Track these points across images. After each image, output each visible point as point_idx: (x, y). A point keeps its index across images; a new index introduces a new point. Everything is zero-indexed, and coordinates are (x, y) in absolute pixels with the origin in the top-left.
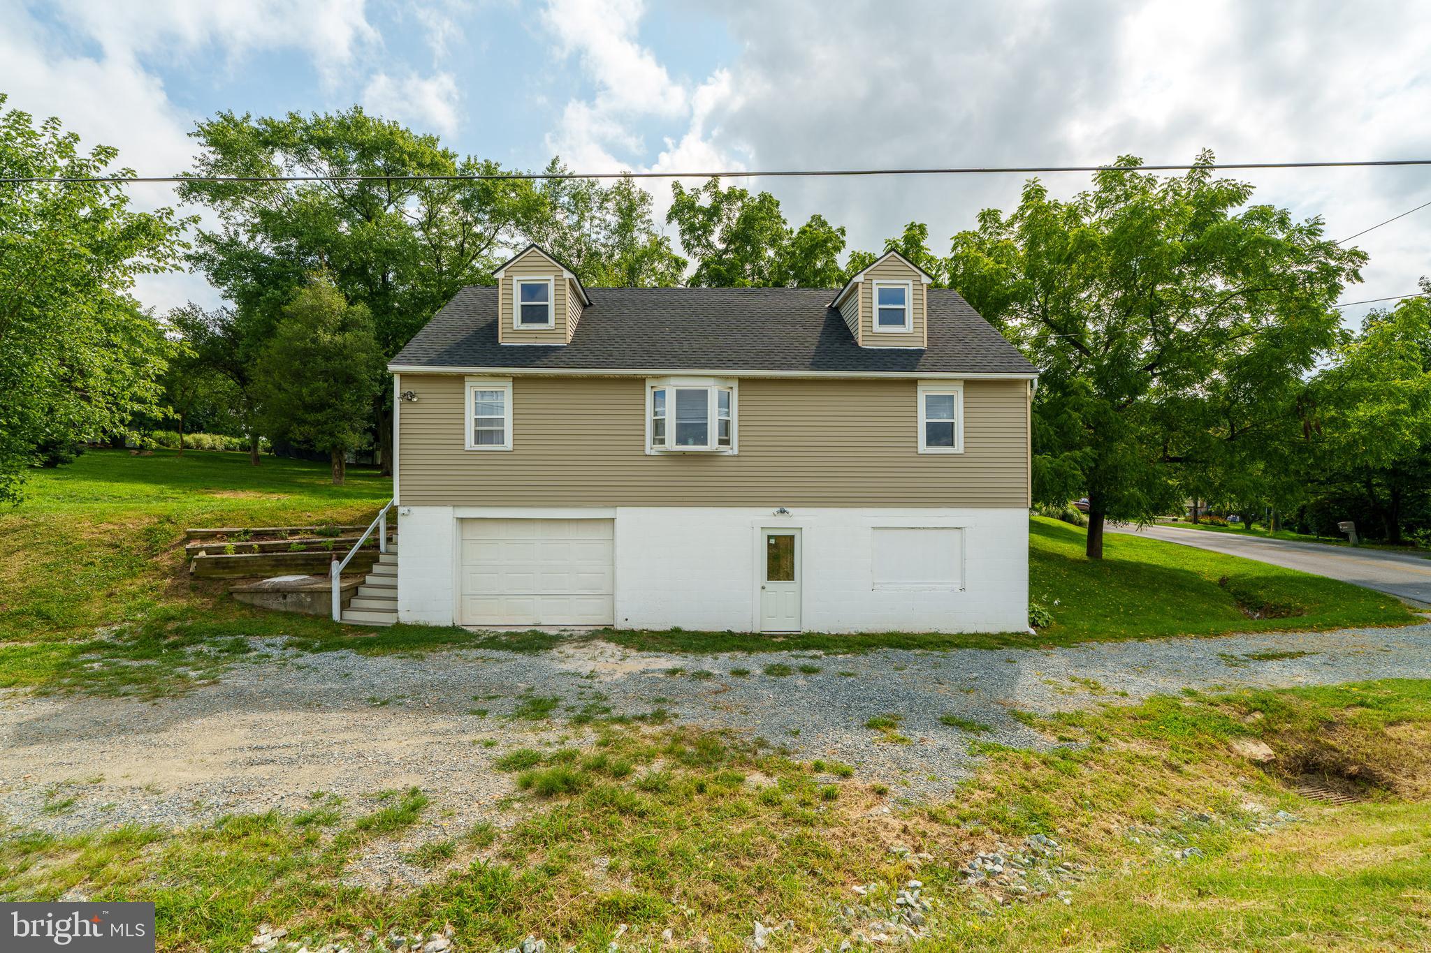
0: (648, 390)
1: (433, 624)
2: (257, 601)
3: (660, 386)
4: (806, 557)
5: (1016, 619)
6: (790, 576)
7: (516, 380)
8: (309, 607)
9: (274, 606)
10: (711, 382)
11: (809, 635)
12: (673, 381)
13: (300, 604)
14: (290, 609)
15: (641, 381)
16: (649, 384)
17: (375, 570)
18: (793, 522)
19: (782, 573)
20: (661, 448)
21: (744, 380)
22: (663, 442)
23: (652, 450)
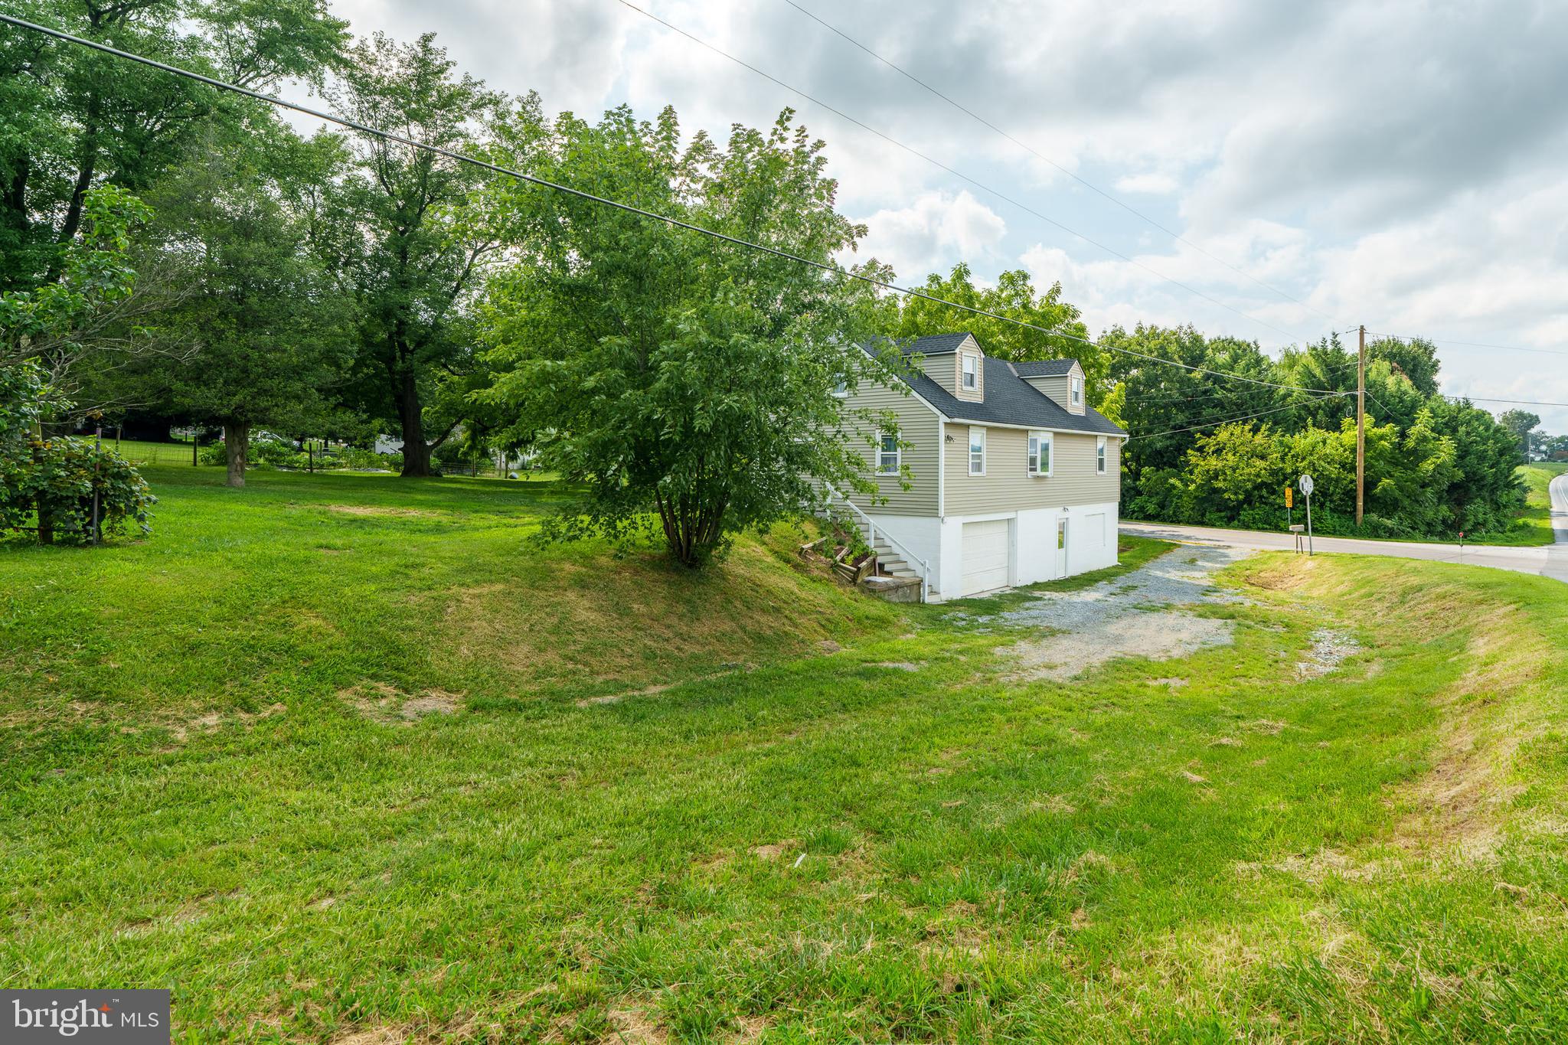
0: (1029, 438)
1: (955, 598)
3: (1034, 435)
4: (1070, 536)
5: (1115, 561)
6: (1063, 546)
7: (988, 429)
8: (909, 597)
9: (894, 600)
10: (1049, 434)
12: (1041, 434)
13: (904, 595)
14: (901, 600)
15: (1026, 432)
16: (1030, 433)
17: (887, 568)
18: (1066, 515)
19: (1061, 545)
20: (1034, 473)
21: (1056, 434)
22: (1035, 470)
23: (1030, 474)
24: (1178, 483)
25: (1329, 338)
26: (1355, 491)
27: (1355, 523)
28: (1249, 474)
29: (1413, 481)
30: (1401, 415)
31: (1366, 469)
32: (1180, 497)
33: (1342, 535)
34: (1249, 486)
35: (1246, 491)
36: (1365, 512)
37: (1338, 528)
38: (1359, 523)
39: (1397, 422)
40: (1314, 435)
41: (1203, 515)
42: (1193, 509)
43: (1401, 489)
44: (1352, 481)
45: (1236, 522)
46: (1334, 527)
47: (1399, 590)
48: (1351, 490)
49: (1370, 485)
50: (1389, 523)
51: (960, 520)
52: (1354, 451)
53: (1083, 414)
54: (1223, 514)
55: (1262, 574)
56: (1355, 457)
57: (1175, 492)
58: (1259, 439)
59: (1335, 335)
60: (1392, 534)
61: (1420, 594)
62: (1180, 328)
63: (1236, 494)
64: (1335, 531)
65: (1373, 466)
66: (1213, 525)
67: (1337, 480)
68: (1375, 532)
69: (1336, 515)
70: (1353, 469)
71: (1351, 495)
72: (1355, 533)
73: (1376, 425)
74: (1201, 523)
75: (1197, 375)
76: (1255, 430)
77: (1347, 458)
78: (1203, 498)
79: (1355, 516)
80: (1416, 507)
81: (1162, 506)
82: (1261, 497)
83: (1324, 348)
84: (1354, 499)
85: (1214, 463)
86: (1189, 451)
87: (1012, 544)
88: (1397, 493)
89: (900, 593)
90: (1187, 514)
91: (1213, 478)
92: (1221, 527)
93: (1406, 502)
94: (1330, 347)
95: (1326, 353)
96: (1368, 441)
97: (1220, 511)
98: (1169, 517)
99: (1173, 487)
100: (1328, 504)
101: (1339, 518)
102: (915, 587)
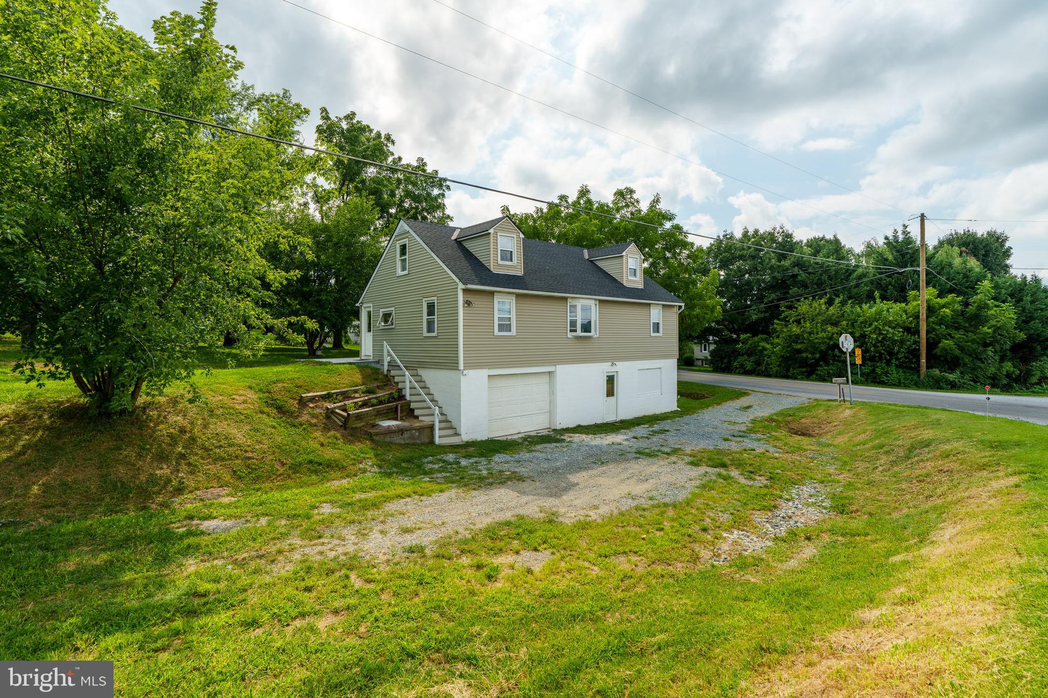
0: (569, 304)
1: (479, 439)
2: (388, 439)
3: (574, 302)
4: (621, 386)
5: (674, 407)
6: (613, 395)
7: (518, 296)
8: (418, 439)
9: (398, 441)
10: (593, 302)
11: (622, 422)
12: (581, 301)
13: (412, 437)
14: (407, 442)
15: (566, 299)
16: (569, 300)
17: (417, 413)
18: (614, 369)
19: (610, 393)
20: (574, 334)
21: (601, 301)
22: (575, 331)
23: (570, 335)
24: (768, 346)
25: (900, 230)
26: (919, 350)
27: (919, 376)
28: (823, 338)
29: (973, 341)
30: (966, 288)
31: (928, 332)
32: (769, 357)
33: (906, 387)
34: (823, 347)
35: (821, 352)
36: (928, 368)
37: (902, 381)
38: (922, 377)
39: (959, 293)
40: (881, 306)
41: (788, 370)
42: (779, 366)
43: (961, 349)
44: (915, 342)
45: (814, 376)
46: (900, 380)
47: (908, 443)
48: (915, 349)
49: (932, 345)
50: (951, 377)
51: (484, 373)
52: (917, 317)
53: (641, 286)
54: (804, 370)
55: (803, 421)
56: (918, 323)
57: (765, 353)
58: (832, 310)
59: (905, 226)
60: (953, 386)
61: (926, 450)
62: (774, 229)
63: (813, 353)
64: (900, 383)
65: (934, 330)
66: (796, 378)
67: (902, 342)
68: (937, 385)
69: (901, 370)
70: (917, 332)
71: (915, 353)
72: (918, 385)
73: (940, 295)
74: (786, 377)
75: (786, 263)
76: (830, 303)
77: (911, 323)
78: (787, 357)
79: (919, 371)
80: (979, 363)
81: (758, 363)
82: (835, 356)
83: (895, 237)
84: (918, 357)
85: (795, 329)
86: (776, 321)
87: (552, 393)
88: (957, 352)
89: (406, 435)
90: (775, 370)
91: (794, 342)
92: (802, 379)
93: (967, 359)
94: (901, 237)
95: (897, 242)
96: (931, 310)
97: (802, 367)
98: (763, 372)
99: (764, 349)
100: (894, 361)
101: (904, 372)
102: (426, 431)
